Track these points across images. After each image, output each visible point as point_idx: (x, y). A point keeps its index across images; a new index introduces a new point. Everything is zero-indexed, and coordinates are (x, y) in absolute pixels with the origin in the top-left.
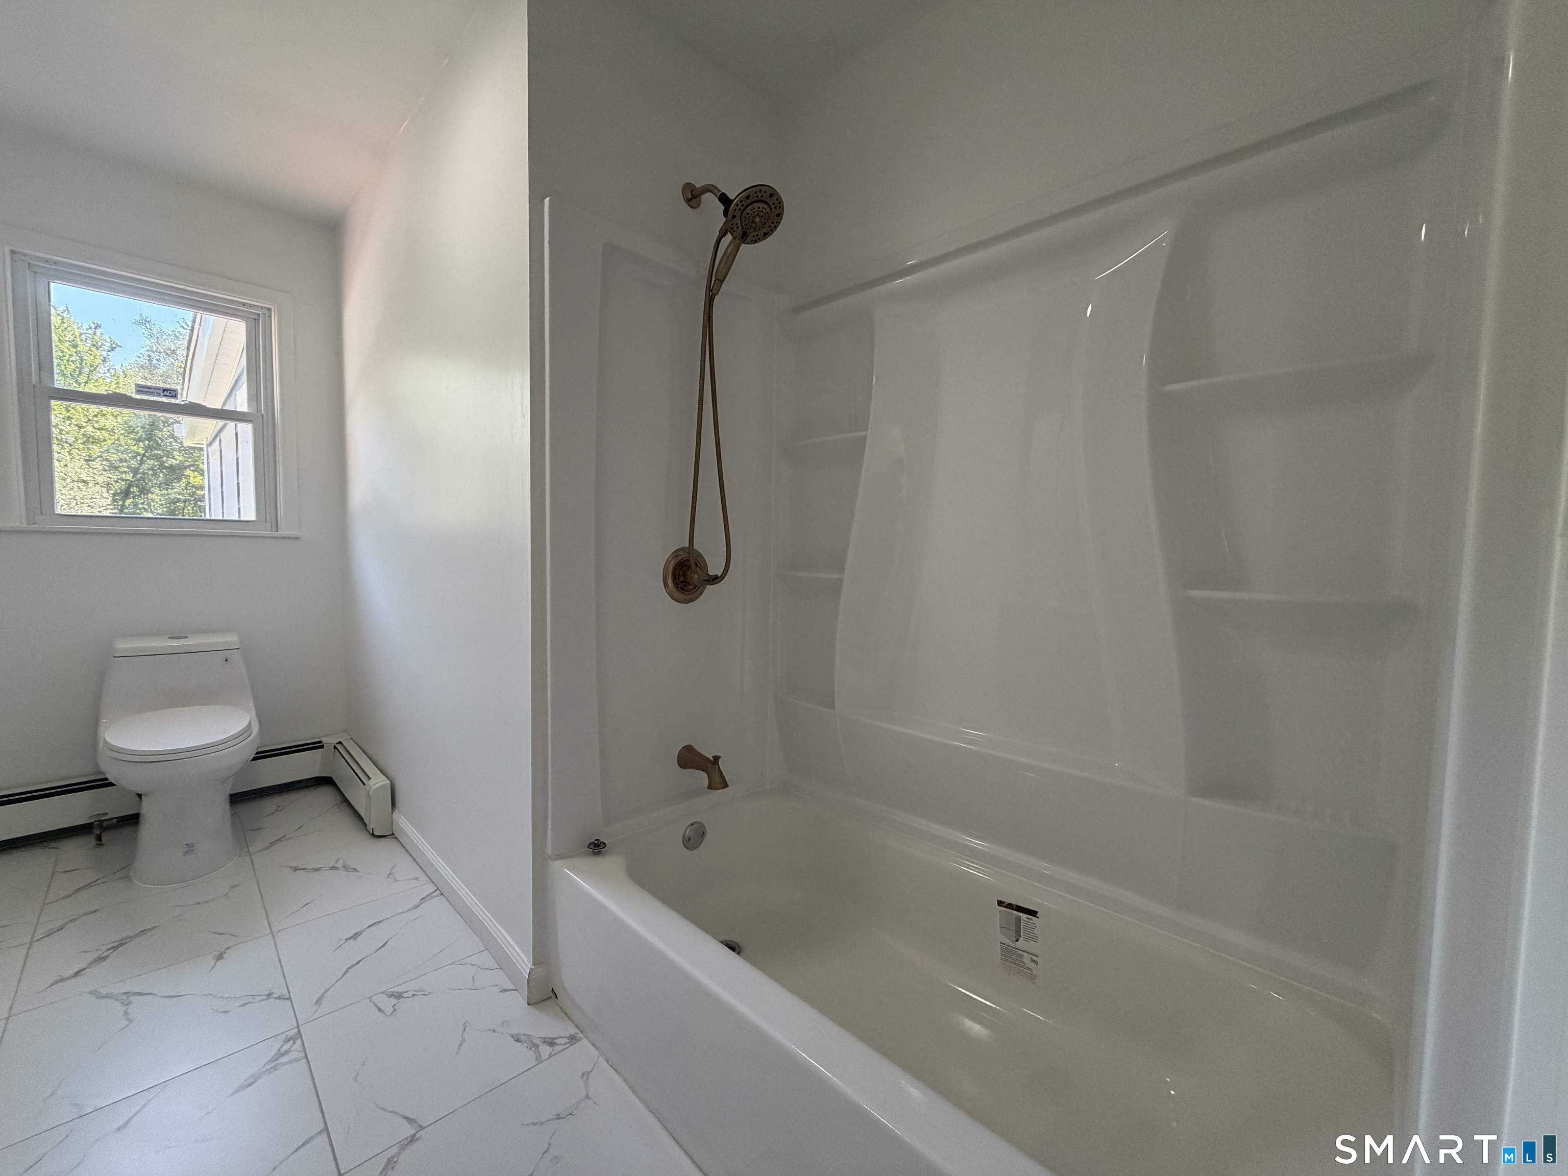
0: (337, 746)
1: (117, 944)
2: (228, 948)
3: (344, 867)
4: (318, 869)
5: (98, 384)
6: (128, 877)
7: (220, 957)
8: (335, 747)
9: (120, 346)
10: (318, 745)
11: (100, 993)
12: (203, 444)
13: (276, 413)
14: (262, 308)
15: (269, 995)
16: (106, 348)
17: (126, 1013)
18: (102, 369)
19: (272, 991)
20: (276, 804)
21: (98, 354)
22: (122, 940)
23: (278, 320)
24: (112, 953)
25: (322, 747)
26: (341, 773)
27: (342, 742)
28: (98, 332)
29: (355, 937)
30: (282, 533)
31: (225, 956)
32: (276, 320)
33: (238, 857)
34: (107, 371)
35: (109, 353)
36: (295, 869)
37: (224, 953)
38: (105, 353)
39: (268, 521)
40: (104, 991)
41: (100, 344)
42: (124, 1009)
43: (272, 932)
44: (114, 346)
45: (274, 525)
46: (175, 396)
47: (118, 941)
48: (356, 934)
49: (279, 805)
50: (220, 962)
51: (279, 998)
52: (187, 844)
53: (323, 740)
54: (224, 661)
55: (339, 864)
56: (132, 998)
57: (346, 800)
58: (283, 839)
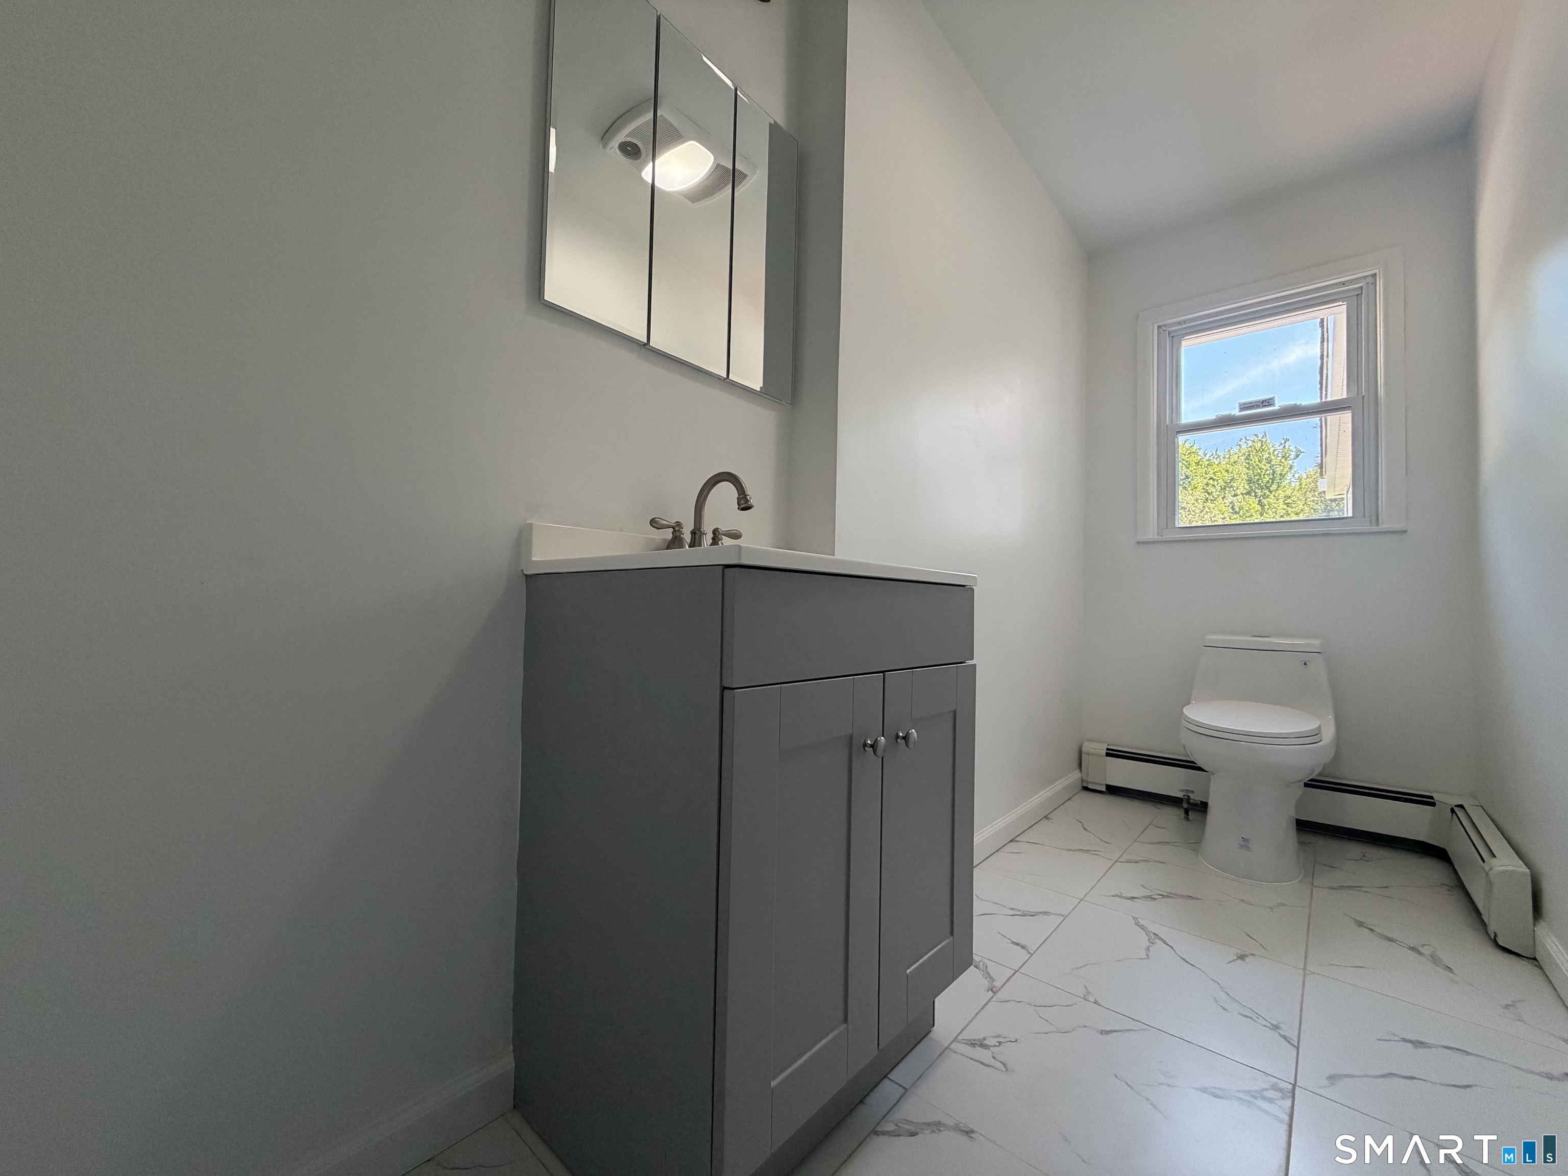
0: (1456, 809)
1: (1166, 894)
2: (1253, 955)
3: (1431, 956)
4: (1391, 940)
5: (1285, 489)
6: (1196, 851)
7: (1242, 957)
8: (1453, 811)
9: (1304, 452)
10: (1427, 801)
11: (1139, 922)
12: (1344, 494)
13: (1379, 389)
14: (1365, 277)
15: (1276, 1027)
16: (1292, 457)
17: (1148, 949)
18: (1289, 477)
19: (1280, 1025)
20: (1363, 853)
21: (1286, 463)
22: (1171, 893)
23: (1383, 283)
24: (1160, 898)
25: (1433, 804)
26: (1458, 848)
27: (1464, 806)
28: (1287, 444)
29: (1418, 1044)
30: (1384, 526)
31: (1247, 959)
32: (1381, 282)
33: (1299, 882)
34: (1292, 477)
35: (1294, 461)
36: (1361, 924)
37: (1246, 956)
38: (1291, 462)
39: (1367, 514)
40: (1142, 922)
41: (1288, 455)
42: (1149, 945)
43: (1305, 969)
44: (1299, 453)
45: (1374, 518)
46: (1270, 405)
47: (1168, 893)
48: (1421, 1043)
49: (1365, 855)
50: (1239, 961)
51: (1285, 1037)
52: (1243, 838)
53: (1434, 795)
54: (1303, 663)
55: (1426, 951)
56: (1157, 940)
57: (1461, 886)
58: (1357, 888)
